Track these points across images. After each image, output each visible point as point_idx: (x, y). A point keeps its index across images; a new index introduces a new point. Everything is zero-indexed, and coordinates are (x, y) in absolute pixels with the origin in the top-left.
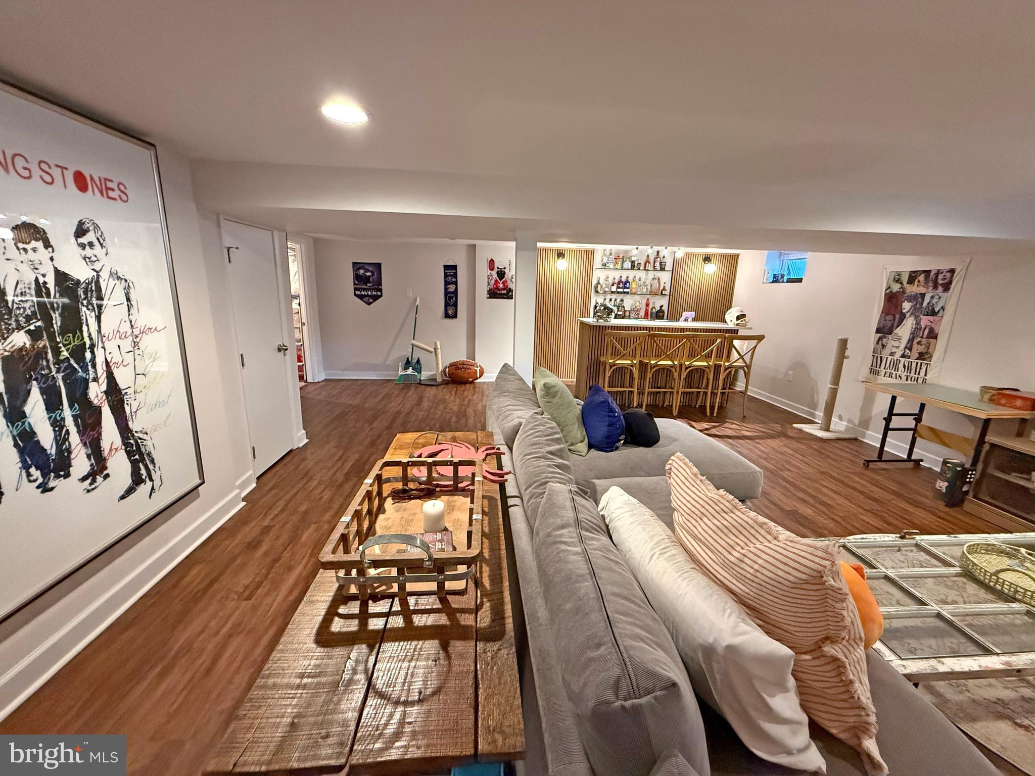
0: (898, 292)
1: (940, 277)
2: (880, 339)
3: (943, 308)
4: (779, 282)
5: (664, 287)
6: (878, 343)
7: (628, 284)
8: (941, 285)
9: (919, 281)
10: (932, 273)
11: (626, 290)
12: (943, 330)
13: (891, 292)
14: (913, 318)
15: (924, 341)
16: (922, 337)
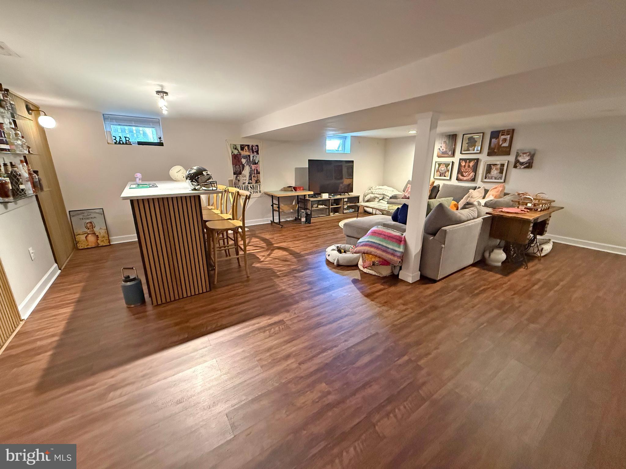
0: (238, 154)
1: (254, 148)
2: (236, 177)
3: (258, 161)
6: (236, 179)
8: (256, 151)
9: (245, 149)
10: (250, 146)
12: (261, 169)
13: (234, 154)
14: (248, 166)
15: (256, 175)
16: (254, 174)
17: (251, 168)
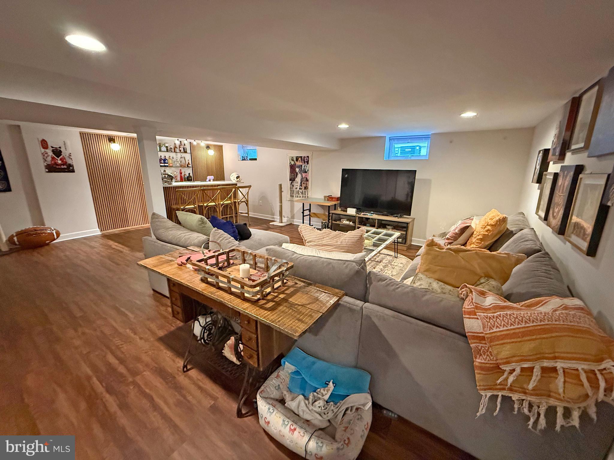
0: (293, 164)
1: (305, 159)
2: (291, 183)
3: (308, 170)
4: (246, 160)
5: (188, 162)
6: (291, 185)
7: (167, 161)
8: (306, 162)
9: (299, 160)
10: (303, 157)
11: (166, 165)
12: (309, 178)
13: (291, 164)
14: (300, 174)
15: (305, 183)
16: (304, 181)
17: (302, 176)
